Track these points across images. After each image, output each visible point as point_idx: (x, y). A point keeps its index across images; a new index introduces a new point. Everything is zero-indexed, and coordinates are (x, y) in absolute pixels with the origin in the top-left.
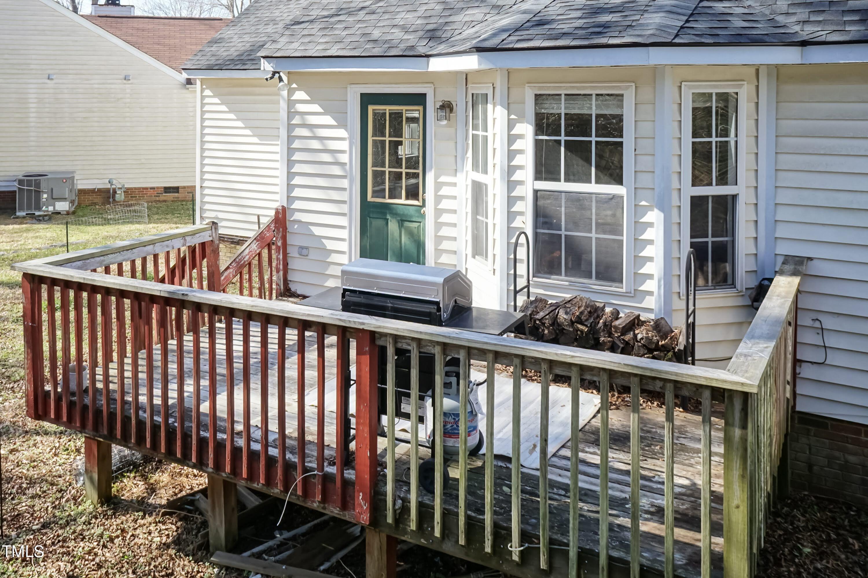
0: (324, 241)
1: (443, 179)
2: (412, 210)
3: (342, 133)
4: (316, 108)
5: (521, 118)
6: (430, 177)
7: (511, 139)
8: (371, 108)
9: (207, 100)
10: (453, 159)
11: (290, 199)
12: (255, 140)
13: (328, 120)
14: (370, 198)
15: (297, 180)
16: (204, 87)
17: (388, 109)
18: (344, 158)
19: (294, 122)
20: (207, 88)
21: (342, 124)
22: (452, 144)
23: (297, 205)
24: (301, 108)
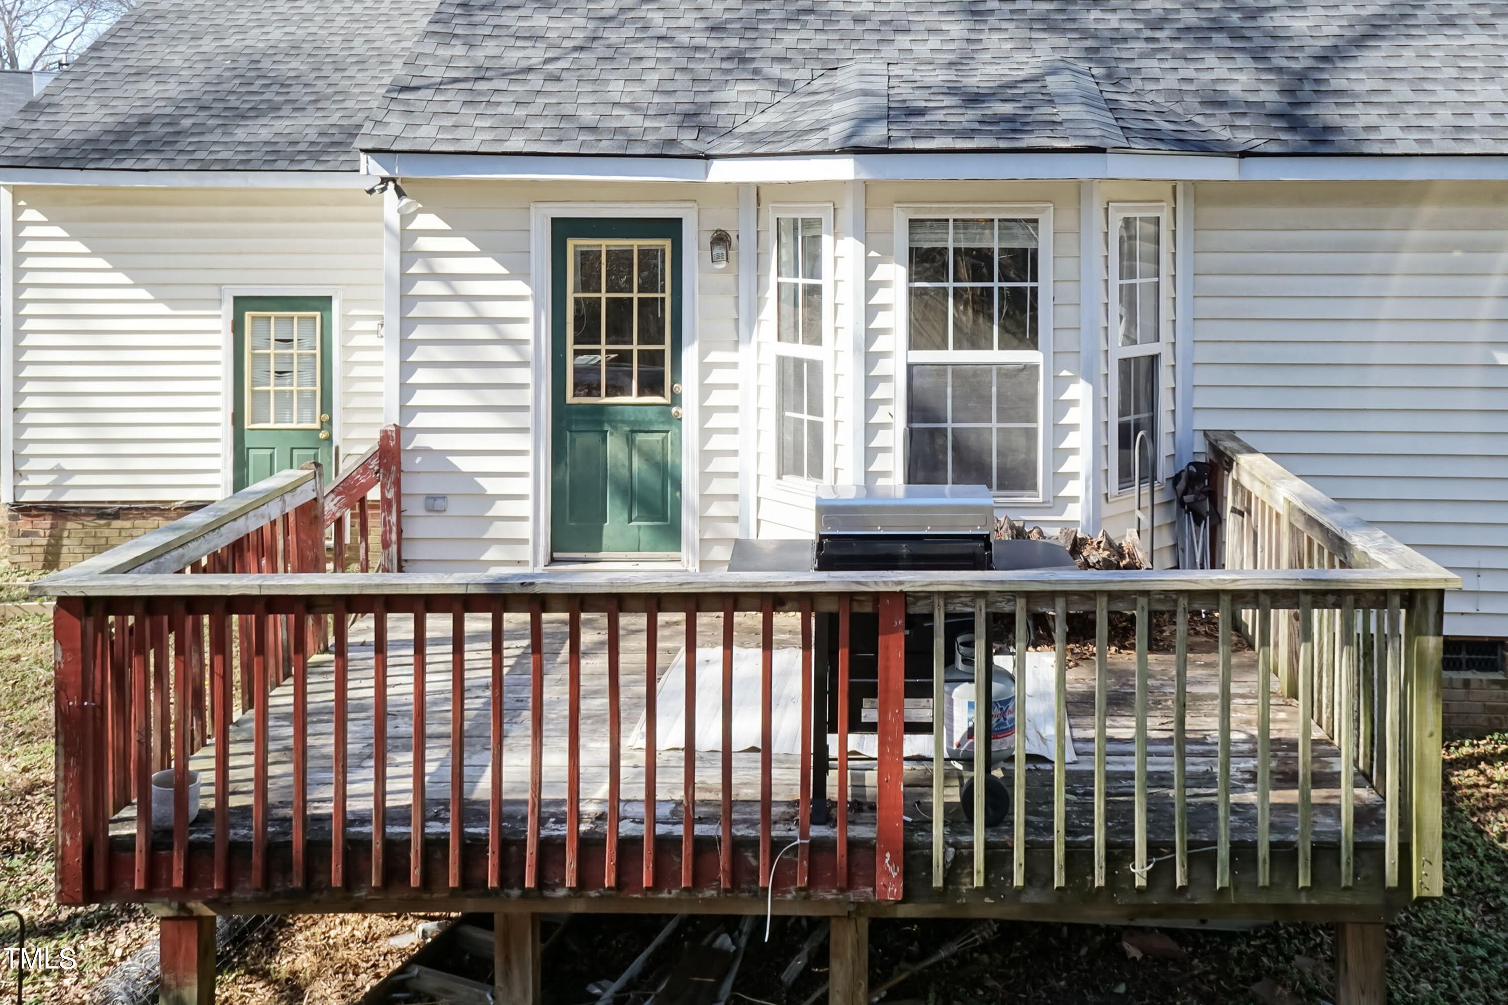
0: (479, 480)
1: (714, 357)
2: (651, 413)
3: (518, 287)
4: (463, 244)
5: (887, 255)
6: (690, 356)
7: (871, 288)
8: (572, 244)
9: (28, 232)
10: (731, 325)
11: (407, 411)
12: (161, 308)
13: (489, 265)
14: (570, 399)
15: (420, 376)
16: (22, 203)
17: (604, 244)
18: (525, 331)
19: (412, 270)
20: (29, 206)
21: (518, 272)
22: (729, 301)
23: (420, 420)
24: (425, 244)
